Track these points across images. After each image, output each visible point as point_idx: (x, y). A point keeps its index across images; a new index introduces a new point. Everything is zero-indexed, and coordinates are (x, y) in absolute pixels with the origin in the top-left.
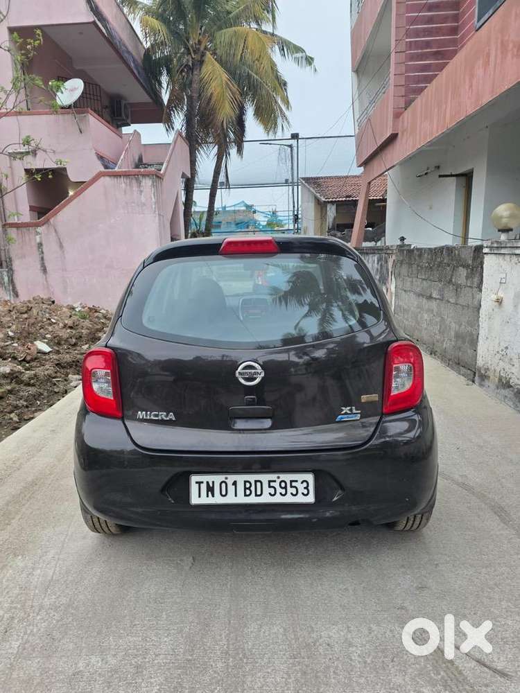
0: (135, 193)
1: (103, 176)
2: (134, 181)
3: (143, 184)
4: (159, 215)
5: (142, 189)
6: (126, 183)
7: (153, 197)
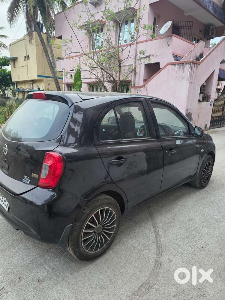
0: (181, 72)
1: (169, 65)
2: (181, 67)
3: (185, 67)
4: (190, 82)
5: (184, 70)
6: (178, 68)
7: (189, 73)
